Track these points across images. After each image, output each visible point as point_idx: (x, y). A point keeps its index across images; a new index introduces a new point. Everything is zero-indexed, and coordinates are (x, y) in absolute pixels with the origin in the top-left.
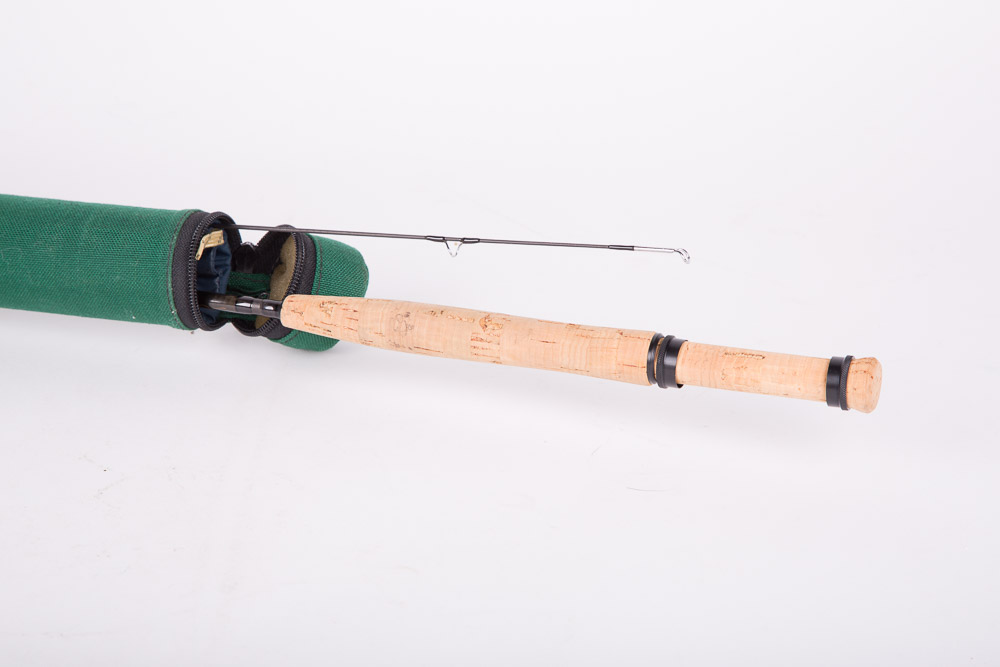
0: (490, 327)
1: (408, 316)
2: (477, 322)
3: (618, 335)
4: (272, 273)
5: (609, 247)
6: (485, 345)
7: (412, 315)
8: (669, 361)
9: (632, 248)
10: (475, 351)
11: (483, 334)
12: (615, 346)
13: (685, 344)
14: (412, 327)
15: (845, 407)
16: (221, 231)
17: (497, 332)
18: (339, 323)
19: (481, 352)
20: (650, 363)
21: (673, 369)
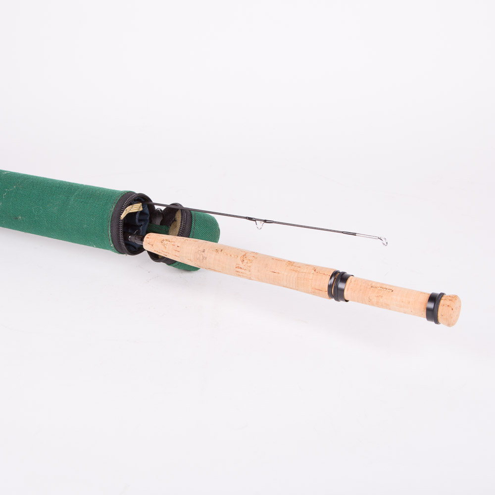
0: (245, 261)
1: (204, 252)
2: (239, 258)
3: (313, 271)
4: (170, 226)
5: (342, 232)
6: (243, 271)
7: (206, 251)
8: (341, 285)
9: (354, 234)
10: (238, 273)
11: (242, 265)
12: (311, 278)
13: (351, 277)
14: (206, 258)
15: (437, 322)
16: (141, 204)
17: (249, 265)
18: (170, 252)
19: (241, 274)
20: (330, 286)
21: (343, 290)
